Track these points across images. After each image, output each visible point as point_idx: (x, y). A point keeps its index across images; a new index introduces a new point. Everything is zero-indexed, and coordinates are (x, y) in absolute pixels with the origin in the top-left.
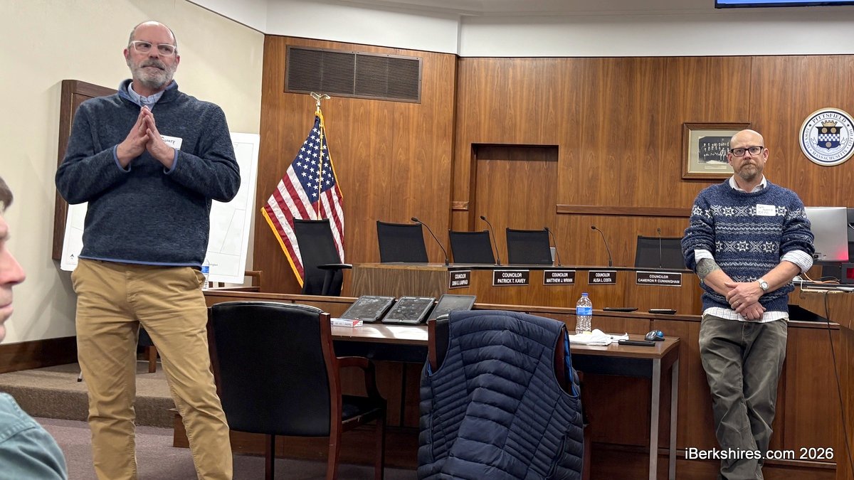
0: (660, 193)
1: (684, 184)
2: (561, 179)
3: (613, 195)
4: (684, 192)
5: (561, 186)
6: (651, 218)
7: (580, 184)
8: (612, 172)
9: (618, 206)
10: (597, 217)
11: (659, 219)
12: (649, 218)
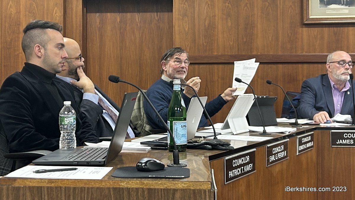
0: (280, 39)
1: (305, 29)
2: (176, 29)
3: (231, 43)
4: (305, 37)
5: (177, 36)
6: (272, 66)
7: (197, 34)
8: (229, 20)
9: (237, 53)
10: (216, 66)
11: (280, 66)
12: (270, 65)
